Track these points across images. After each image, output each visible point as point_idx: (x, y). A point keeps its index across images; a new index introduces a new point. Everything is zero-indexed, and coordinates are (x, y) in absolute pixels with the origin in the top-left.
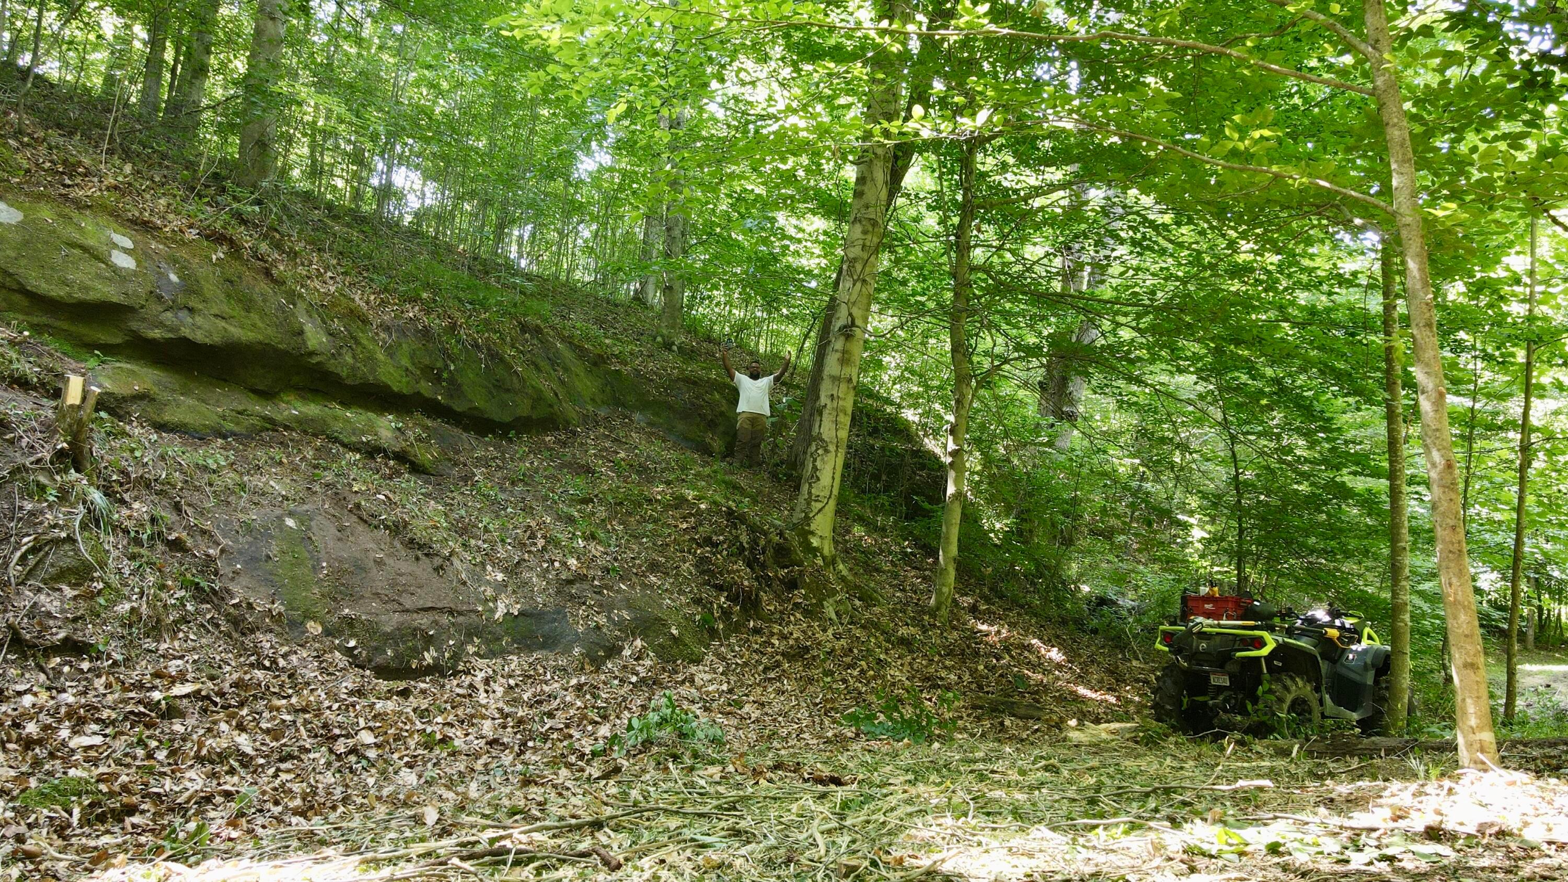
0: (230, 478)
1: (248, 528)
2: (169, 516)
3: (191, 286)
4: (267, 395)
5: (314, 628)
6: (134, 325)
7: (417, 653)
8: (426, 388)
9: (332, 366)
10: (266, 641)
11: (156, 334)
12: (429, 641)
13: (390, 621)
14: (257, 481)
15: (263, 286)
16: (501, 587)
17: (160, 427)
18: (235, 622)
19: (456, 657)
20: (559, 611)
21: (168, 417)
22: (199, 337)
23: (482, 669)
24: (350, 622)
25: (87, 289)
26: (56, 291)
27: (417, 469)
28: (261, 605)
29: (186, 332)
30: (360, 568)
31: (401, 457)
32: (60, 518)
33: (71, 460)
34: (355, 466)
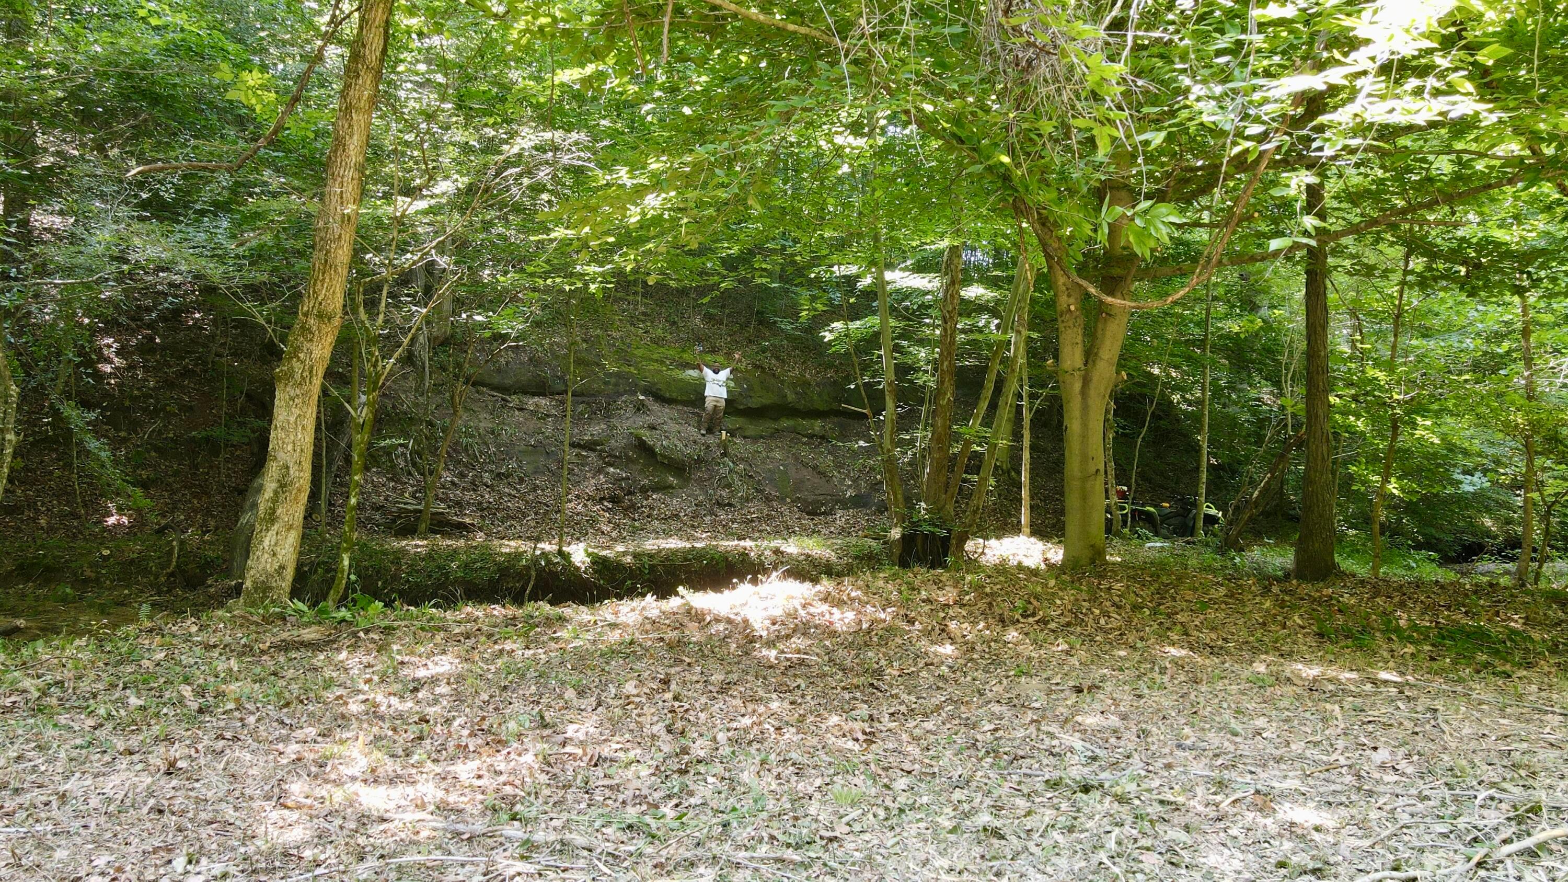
0: (764, 454)
1: (770, 470)
2: (748, 468)
4: (776, 419)
5: (788, 500)
6: (735, 405)
7: (819, 508)
8: (835, 406)
9: (797, 406)
10: (775, 504)
11: (741, 407)
12: (823, 504)
13: (811, 498)
14: (772, 454)
15: (773, 381)
16: (849, 487)
17: (745, 437)
18: (767, 498)
19: (831, 510)
20: (869, 495)
21: (747, 434)
22: (754, 406)
23: (840, 513)
24: (799, 499)
27: (828, 441)
28: (773, 493)
29: (749, 405)
30: (802, 482)
31: (822, 437)
32: (723, 471)
33: (725, 454)
34: (805, 444)
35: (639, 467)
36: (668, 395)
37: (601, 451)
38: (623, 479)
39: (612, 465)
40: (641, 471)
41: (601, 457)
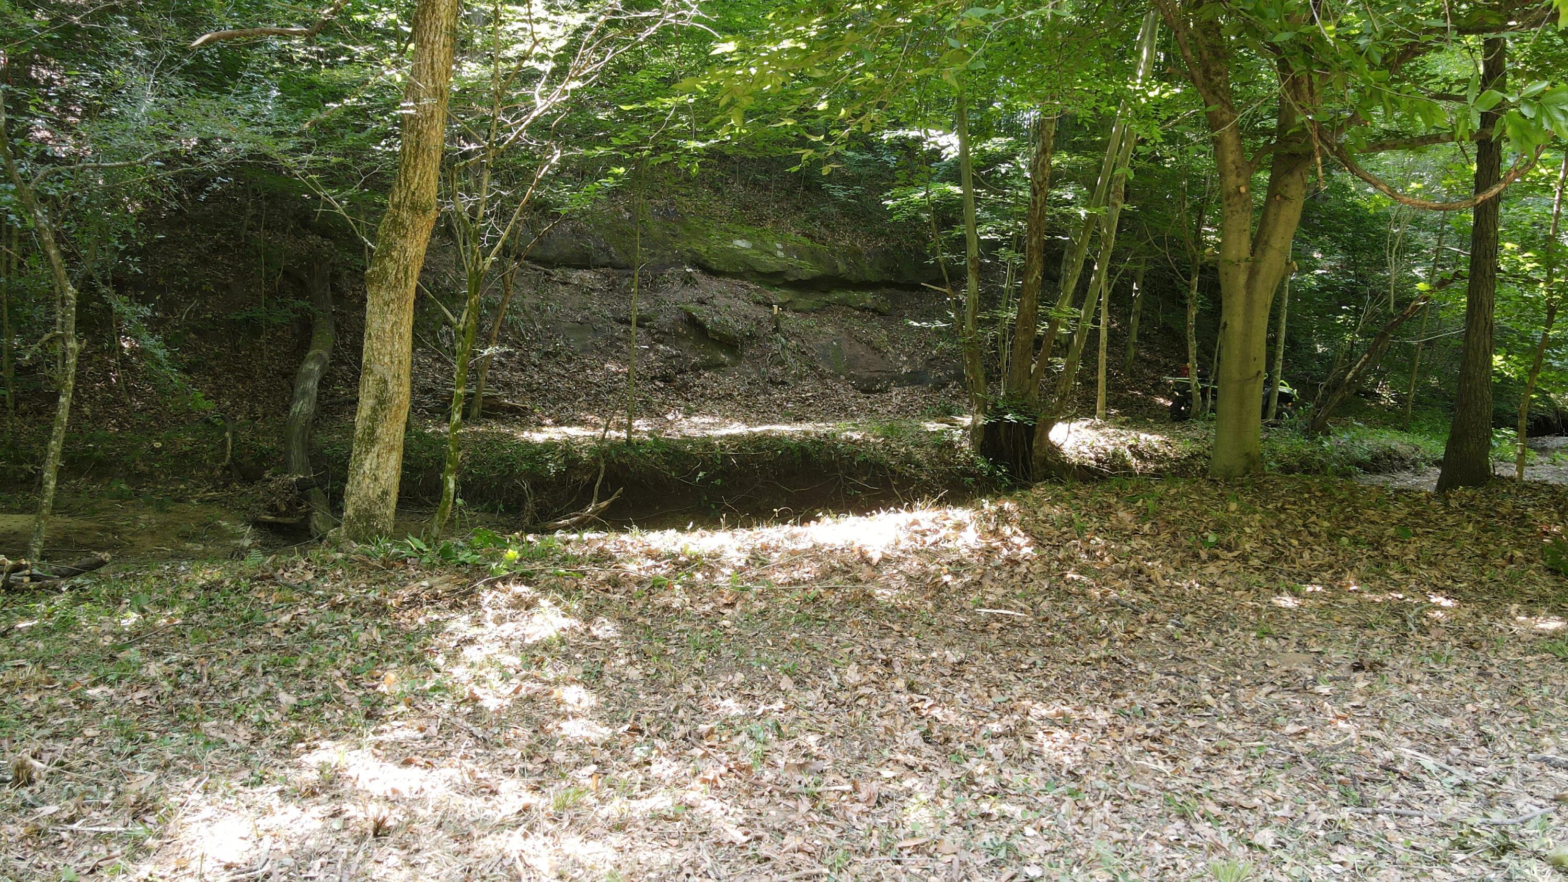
0: (816, 329)
1: (823, 346)
2: (801, 344)
4: (826, 292)
5: (843, 377)
6: (785, 277)
7: (874, 385)
8: (887, 277)
9: (848, 277)
10: (829, 381)
11: (792, 279)
12: (878, 382)
13: (866, 375)
14: (824, 329)
16: (905, 363)
17: (795, 311)
18: (820, 376)
19: (887, 387)
20: (925, 371)
21: (798, 307)
22: (804, 278)
23: (895, 391)
24: (853, 376)
25: (772, 267)
26: (764, 270)
27: (881, 314)
28: (827, 370)
29: (800, 276)
30: (856, 358)
31: (874, 310)
32: (776, 347)
33: (776, 330)
34: (857, 317)
35: (690, 344)
36: (715, 267)
37: (650, 327)
38: (674, 356)
39: (661, 342)
40: (692, 348)
41: (649, 333)
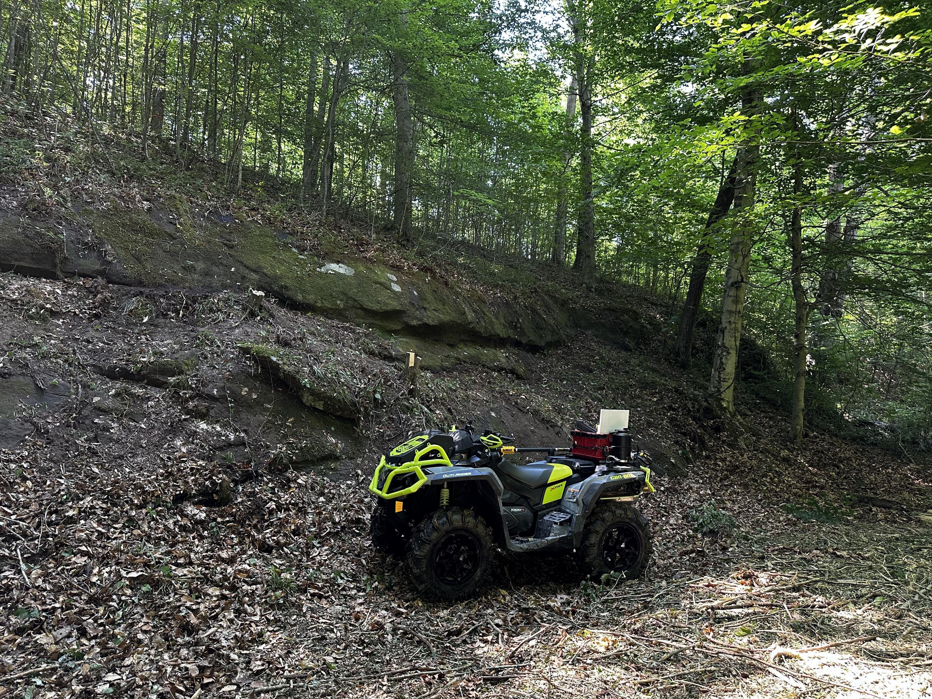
1: (478, 418)
3: (422, 297)
4: (453, 346)
6: (406, 319)
8: (512, 333)
9: (478, 328)
11: (414, 323)
14: (472, 394)
15: (446, 291)
22: (430, 322)
25: (386, 304)
26: (375, 307)
27: (520, 377)
29: (425, 320)
30: (526, 435)
31: (512, 372)
32: (417, 421)
33: (412, 394)
35: (265, 418)
36: (300, 297)
37: (177, 385)
38: (229, 445)
39: (203, 416)
40: (269, 427)
41: (176, 398)
